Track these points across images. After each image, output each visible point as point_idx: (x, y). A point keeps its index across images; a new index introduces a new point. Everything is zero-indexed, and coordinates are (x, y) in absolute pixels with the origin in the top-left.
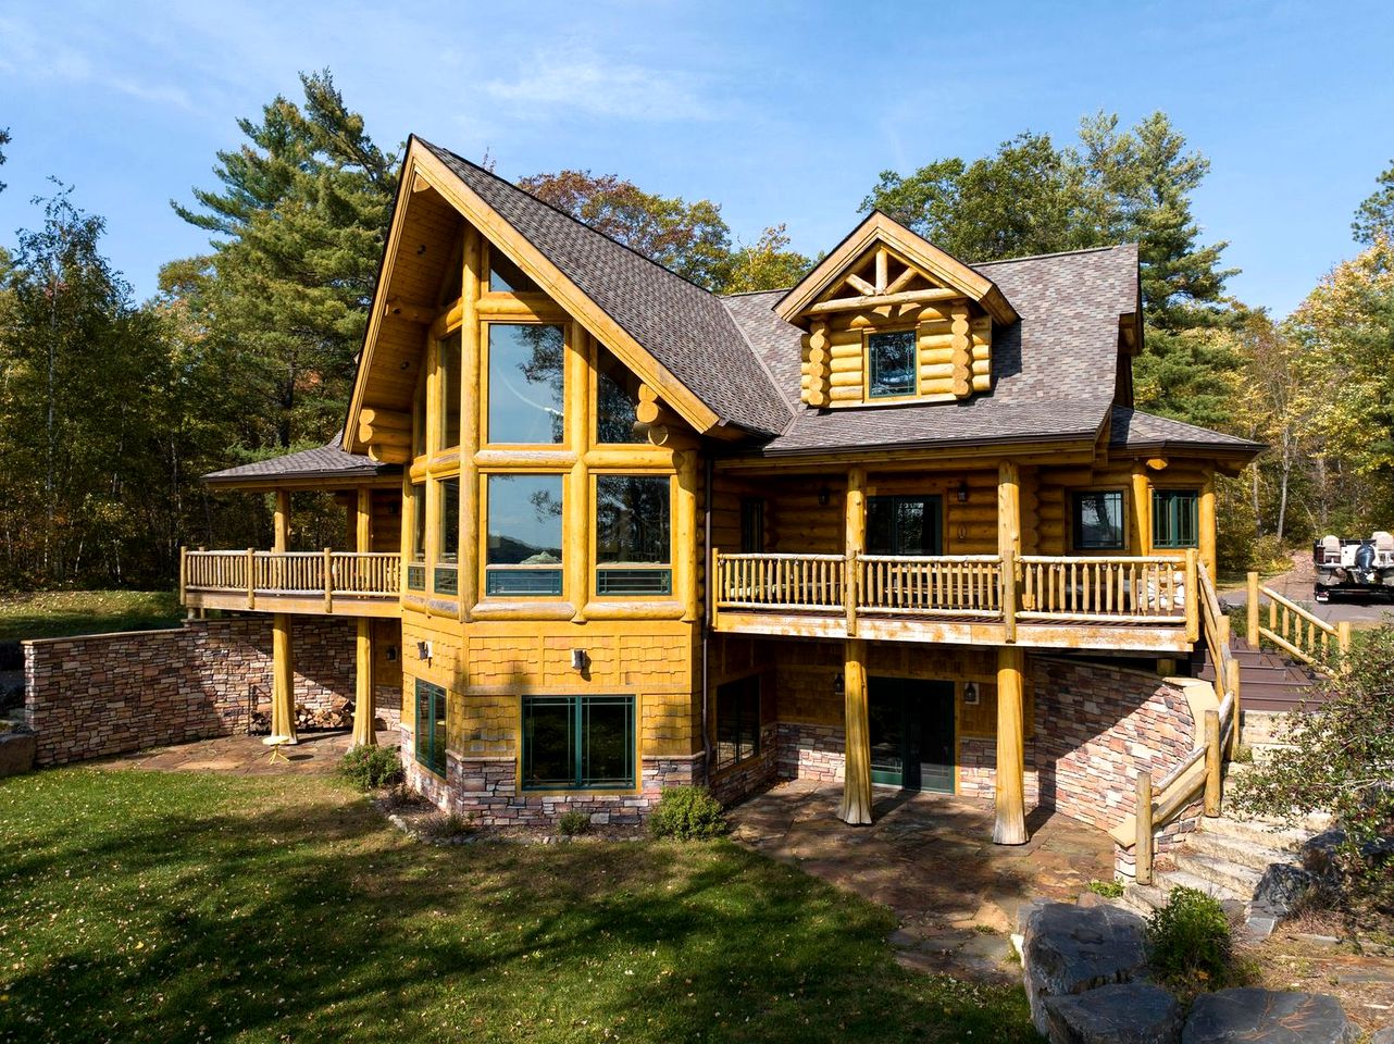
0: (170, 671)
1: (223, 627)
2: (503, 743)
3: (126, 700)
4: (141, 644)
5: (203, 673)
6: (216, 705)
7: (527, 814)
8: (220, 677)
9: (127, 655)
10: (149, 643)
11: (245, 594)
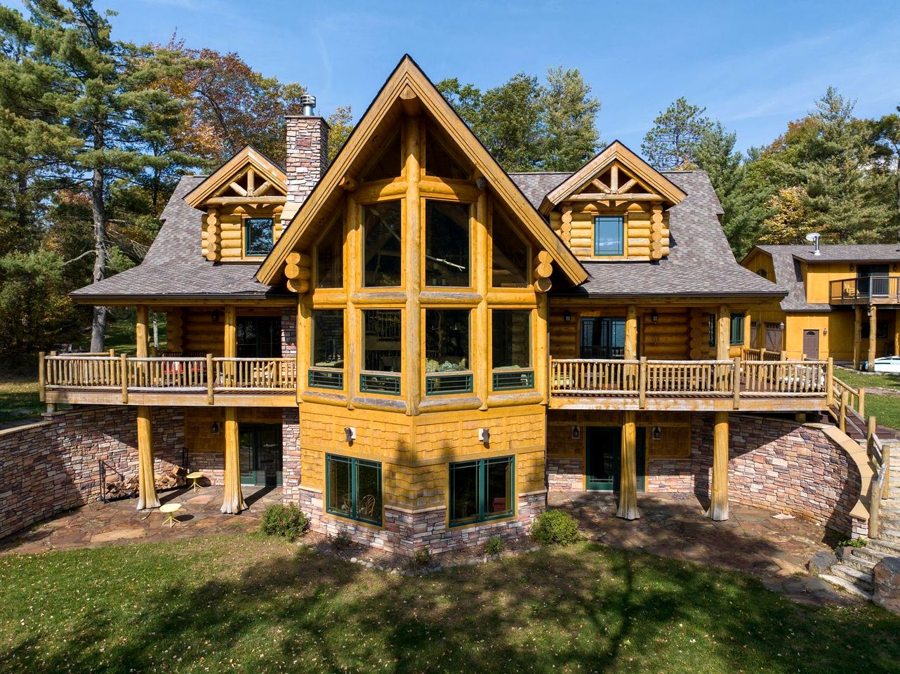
0: (41, 458)
1: (78, 417)
2: (438, 497)
3: (13, 489)
4: (20, 439)
5: (64, 457)
6: (75, 482)
7: (453, 544)
8: (77, 458)
9: (12, 450)
10: (25, 437)
11: (120, 391)
